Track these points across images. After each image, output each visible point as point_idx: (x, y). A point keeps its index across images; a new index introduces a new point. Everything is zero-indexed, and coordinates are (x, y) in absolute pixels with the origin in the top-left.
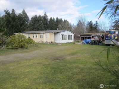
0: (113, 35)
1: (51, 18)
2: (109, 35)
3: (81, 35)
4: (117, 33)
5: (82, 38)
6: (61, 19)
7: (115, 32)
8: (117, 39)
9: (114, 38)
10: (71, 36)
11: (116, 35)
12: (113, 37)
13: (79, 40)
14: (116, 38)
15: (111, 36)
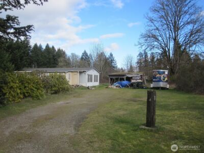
0: (162, 76)
1: (36, 45)
2: (158, 75)
3: (110, 76)
4: (166, 73)
5: (111, 79)
6: (53, 47)
7: (164, 73)
8: (167, 81)
9: (164, 79)
10: (97, 76)
11: (165, 76)
12: (162, 78)
13: (108, 82)
14: (166, 79)
15: (160, 77)
